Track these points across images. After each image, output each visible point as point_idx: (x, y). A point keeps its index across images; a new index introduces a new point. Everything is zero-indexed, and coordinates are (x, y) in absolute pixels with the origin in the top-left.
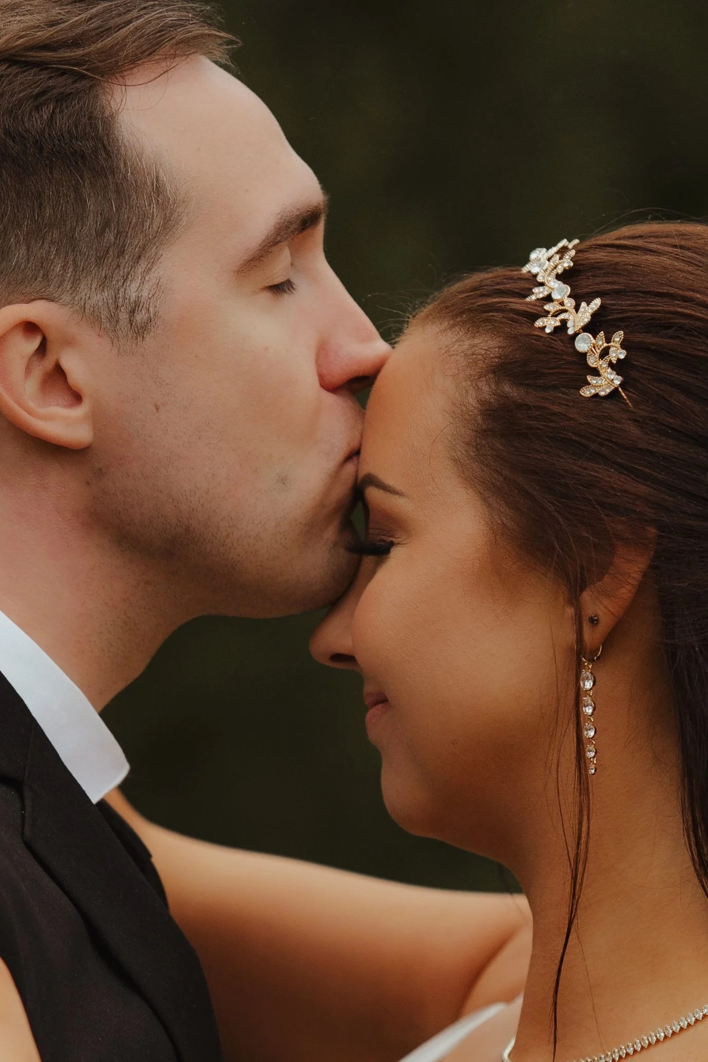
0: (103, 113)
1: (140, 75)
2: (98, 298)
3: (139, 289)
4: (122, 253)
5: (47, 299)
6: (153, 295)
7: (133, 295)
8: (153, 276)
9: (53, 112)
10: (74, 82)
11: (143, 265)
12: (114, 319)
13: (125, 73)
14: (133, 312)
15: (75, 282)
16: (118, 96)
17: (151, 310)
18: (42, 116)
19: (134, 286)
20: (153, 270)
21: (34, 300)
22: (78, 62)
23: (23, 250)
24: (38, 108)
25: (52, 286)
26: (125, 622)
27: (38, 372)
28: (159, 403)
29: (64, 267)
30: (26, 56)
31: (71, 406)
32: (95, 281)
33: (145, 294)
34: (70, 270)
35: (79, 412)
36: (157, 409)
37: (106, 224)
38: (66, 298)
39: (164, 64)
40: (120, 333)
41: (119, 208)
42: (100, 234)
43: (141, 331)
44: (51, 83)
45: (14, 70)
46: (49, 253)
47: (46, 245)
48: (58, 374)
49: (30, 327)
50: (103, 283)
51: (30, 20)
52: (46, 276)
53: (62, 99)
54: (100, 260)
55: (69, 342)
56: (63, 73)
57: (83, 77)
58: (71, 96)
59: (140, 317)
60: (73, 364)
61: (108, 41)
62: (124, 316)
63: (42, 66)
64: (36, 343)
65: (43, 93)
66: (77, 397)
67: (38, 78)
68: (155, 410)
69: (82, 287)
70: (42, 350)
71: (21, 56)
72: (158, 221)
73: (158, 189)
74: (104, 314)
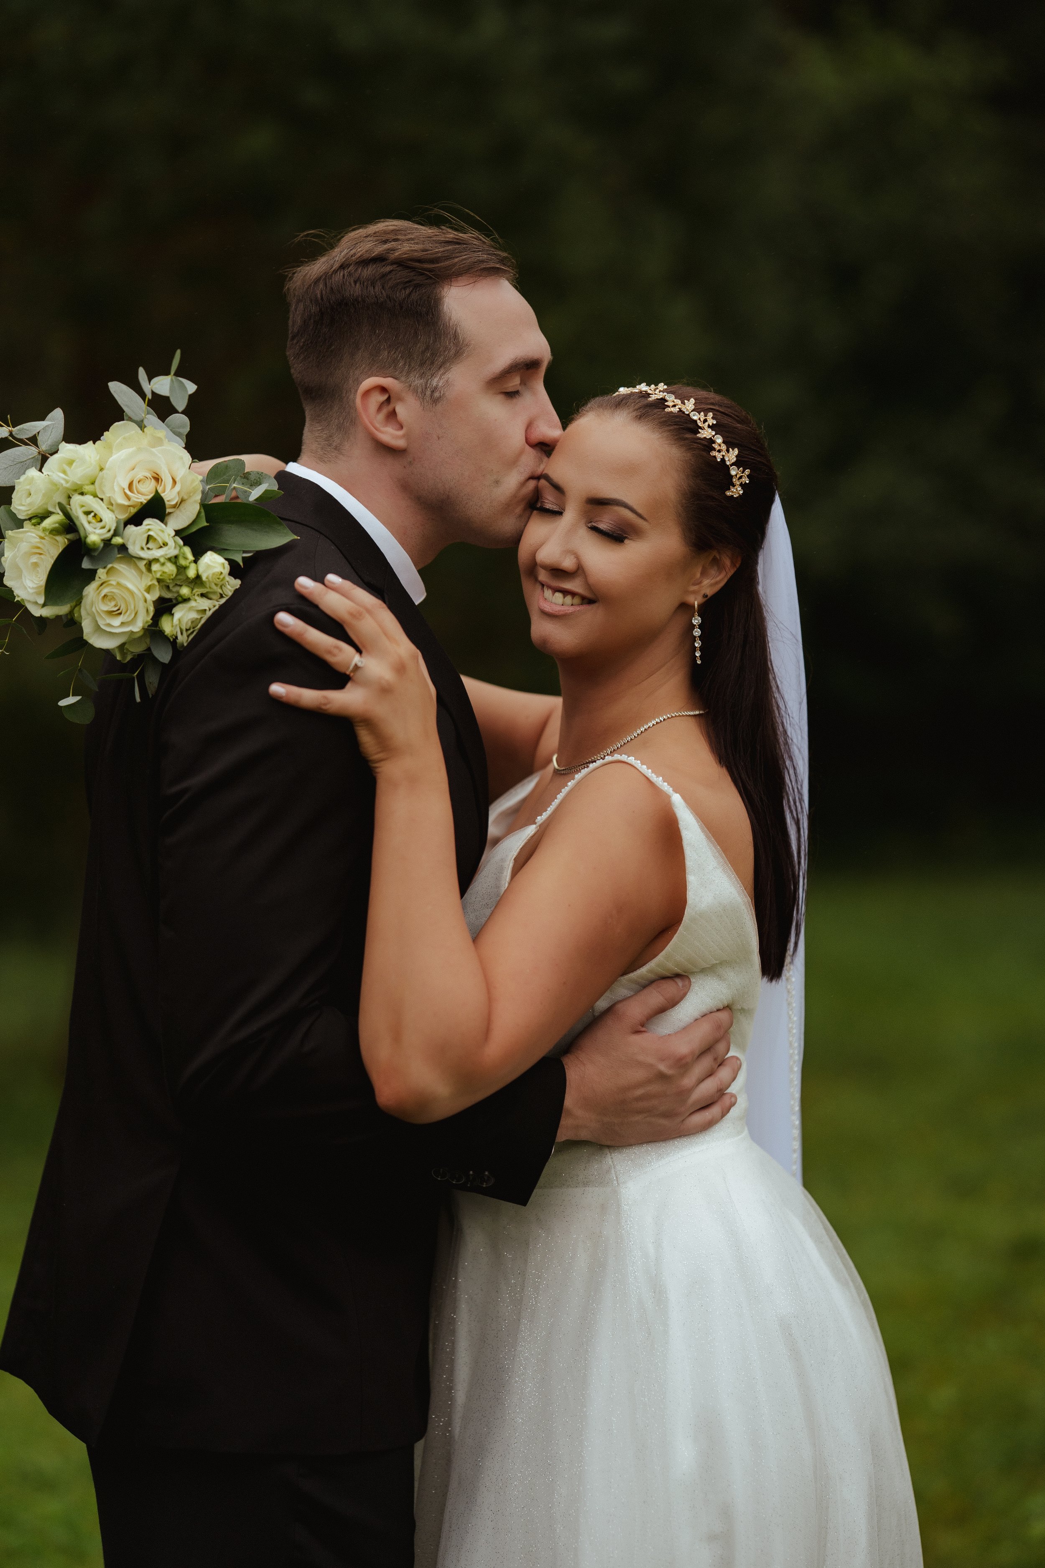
0: (435, 296)
1: (463, 280)
2: (418, 382)
3: (438, 381)
4: (432, 363)
5: (394, 378)
6: (444, 386)
7: (434, 383)
8: (445, 377)
9: (412, 291)
10: (426, 279)
11: (442, 371)
12: (423, 393)
13: (453, 279)
14: (433, 392)
15: (409, 373)
16: (445, 290)
17: (442, 392)
18: (406, 292)
19: (436, 380)
20: (446, 374)
21: (387, 377)
22: (430, 270)
23: (386, 353)
24: (405, 288)
25: (397, 373)
26: (423, 535)
27: (385, 411)
28: (440, 436)
29: (405, 364)
30: (406, 263)
31: (398, 430)
32: (418, 373)
33: (440, 384)
34: (407, 367)
35: (401, 433)
36: (439, 439)
37: (427, 348)
38: (403, 379)
39: (474, 278)
40: (425, 401)
41: (435, 342)
42: (423, 352)
43: (435, 401)
44: (415, 278)
45: (399, 269)
46: (398, 357)
47: (397, 353)
48: (393, 414)
49: (383, 389)
50: (422, 376)
51: (416, 247)
52: (395, 366)
53: (417, 286)
54: (422, 364)
55: (400, 399)
56: (422, 274)
57: (431, 278)
58: (423, 286)
59: (437, 394)
60: (400, 409)
61: (447, 263)
62: (428, 393)
63: (413, 269)
64: (385, 397)
65: (410, 281)
66: (401, 427)
67: (409, 274)
68: (437, 438)
69: (411, 375)
70: (388, 400)
71: (404, 262)
72: (452, 352)
73: (456, 336)
74: (420, 390)
